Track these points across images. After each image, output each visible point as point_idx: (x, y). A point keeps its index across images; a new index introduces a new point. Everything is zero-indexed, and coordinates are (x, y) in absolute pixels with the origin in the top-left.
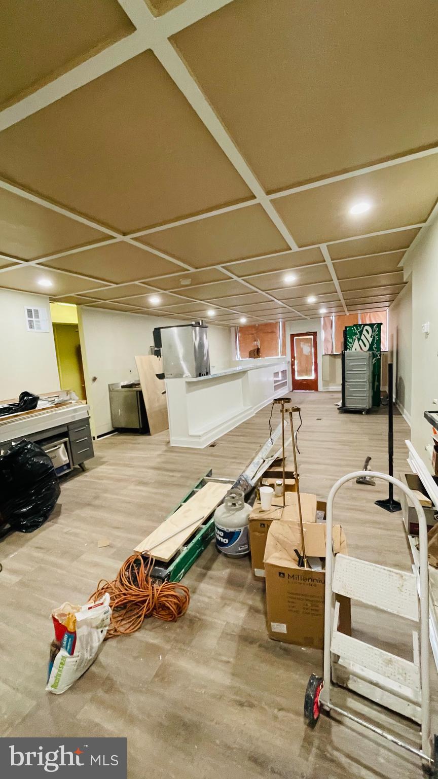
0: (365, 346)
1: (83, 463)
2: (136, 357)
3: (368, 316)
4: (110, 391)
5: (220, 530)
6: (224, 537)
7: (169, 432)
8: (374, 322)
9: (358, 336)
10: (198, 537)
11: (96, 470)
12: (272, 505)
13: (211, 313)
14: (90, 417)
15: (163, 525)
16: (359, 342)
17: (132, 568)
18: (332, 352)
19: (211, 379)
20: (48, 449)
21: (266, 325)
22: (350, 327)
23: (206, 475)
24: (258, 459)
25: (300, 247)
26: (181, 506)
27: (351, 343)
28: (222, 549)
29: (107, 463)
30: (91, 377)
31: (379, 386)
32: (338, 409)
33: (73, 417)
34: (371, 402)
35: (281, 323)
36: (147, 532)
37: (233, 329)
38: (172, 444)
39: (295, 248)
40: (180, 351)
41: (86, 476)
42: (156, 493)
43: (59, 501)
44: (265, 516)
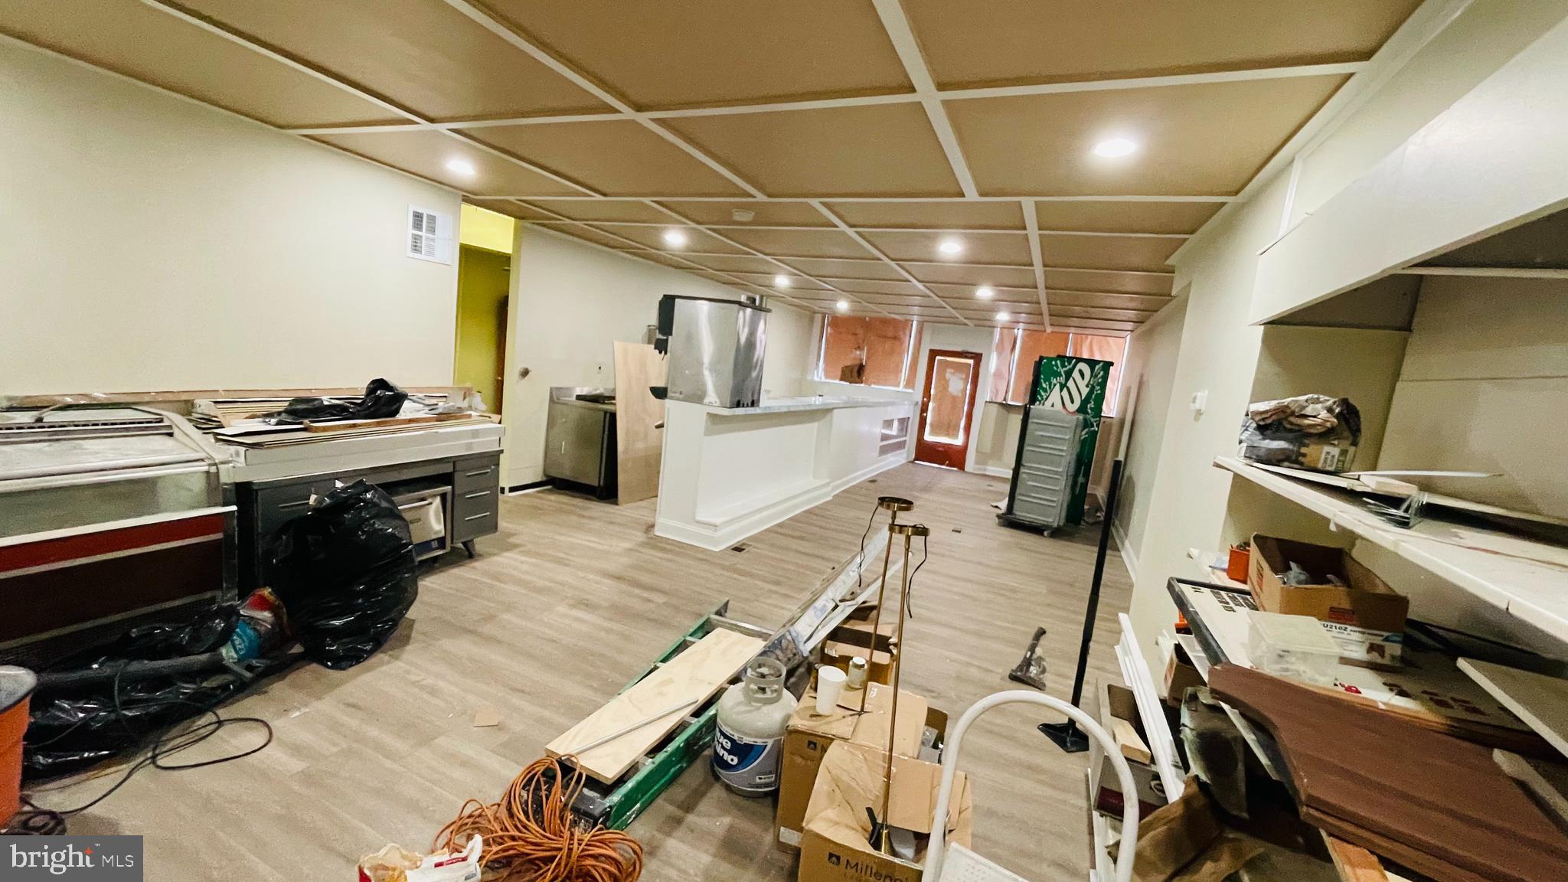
0: (1072, 402)
1: (472, 541)
2: (616, 343)
3: (1088, 341)
4: (552, 400)
5: (726, 737)
6: (730, 752)
7: (655, 504)
8: (1097, 358)
9: (1062, 380)
10: (679, 741)
11: (496, 559)
12: (838, 706)
13: (782, 281)
14: (502, 451)
15: (614, 704)
16: (1061, 390)
17: (536, 785)
18: (1005, 399)
19: (760, 415)
20: (405, 505)
21: (885, 322)
22: (1050, 359)
23: (715, 609)
24: (825, 601)
25: (981, 195)
26: (656, 668)
27: (1045, 390)
28: (723, 773)
29: (522, 549)
30: (520, 367)
31: (1085, 486)
32: (999, 516)
33: (469, 446)
34: (1064, 514)
35: (915, 323)
36: (580, 712)
37: (818, 317)
38: (657, 532)
39: (971, 195)
40: (707, 348)
41: (474, 568)
42: (608, 631)
43: (411, 614)
44: (820, 728)
